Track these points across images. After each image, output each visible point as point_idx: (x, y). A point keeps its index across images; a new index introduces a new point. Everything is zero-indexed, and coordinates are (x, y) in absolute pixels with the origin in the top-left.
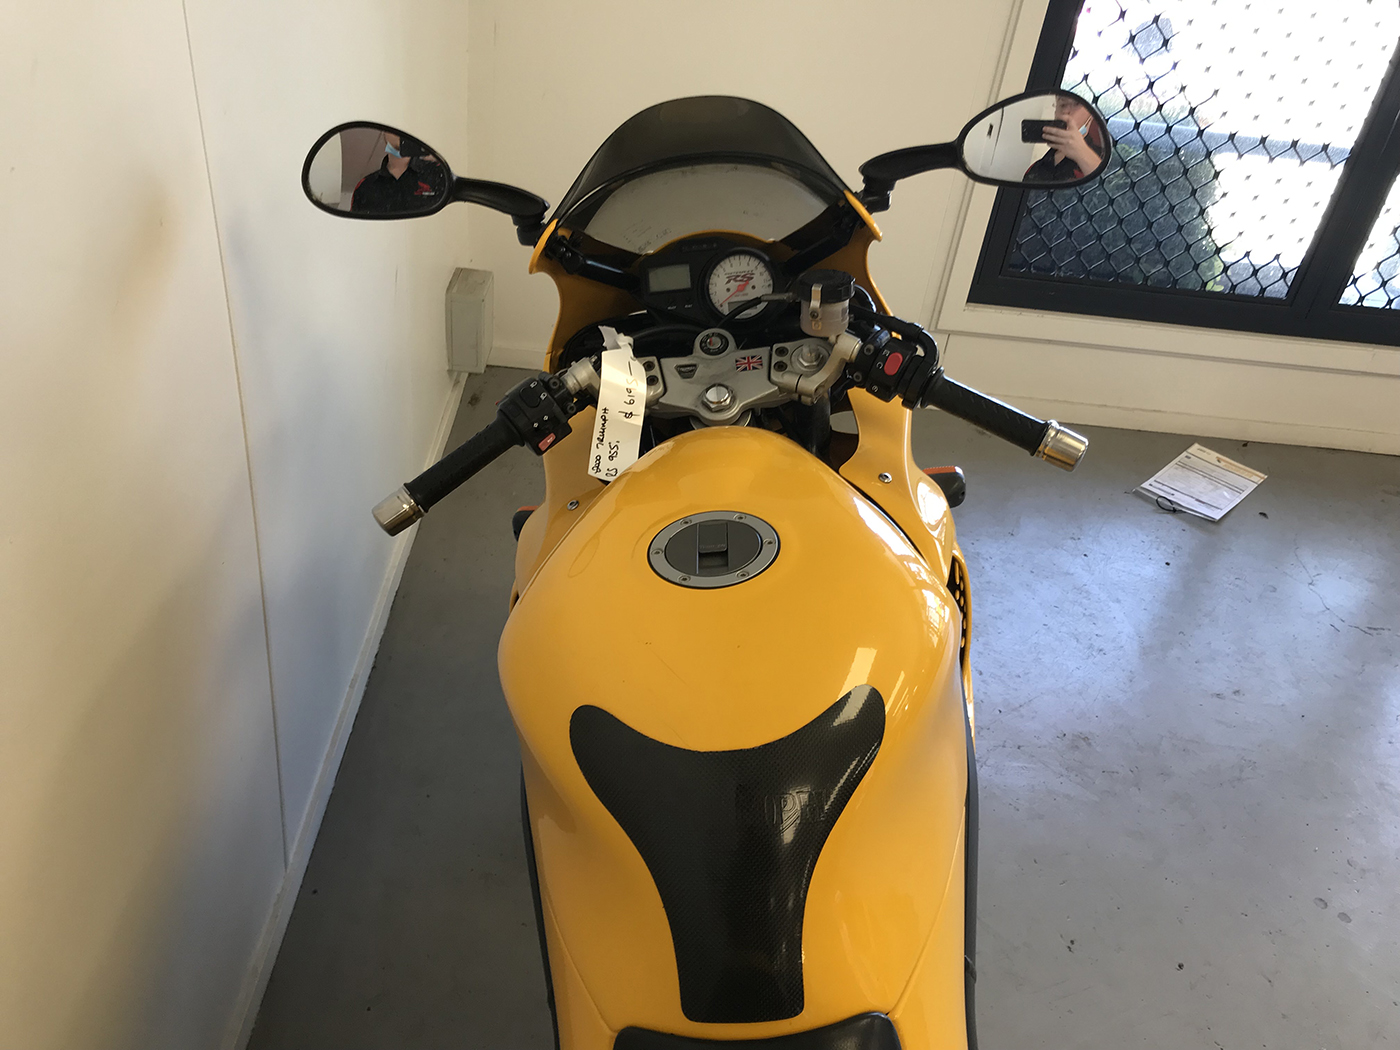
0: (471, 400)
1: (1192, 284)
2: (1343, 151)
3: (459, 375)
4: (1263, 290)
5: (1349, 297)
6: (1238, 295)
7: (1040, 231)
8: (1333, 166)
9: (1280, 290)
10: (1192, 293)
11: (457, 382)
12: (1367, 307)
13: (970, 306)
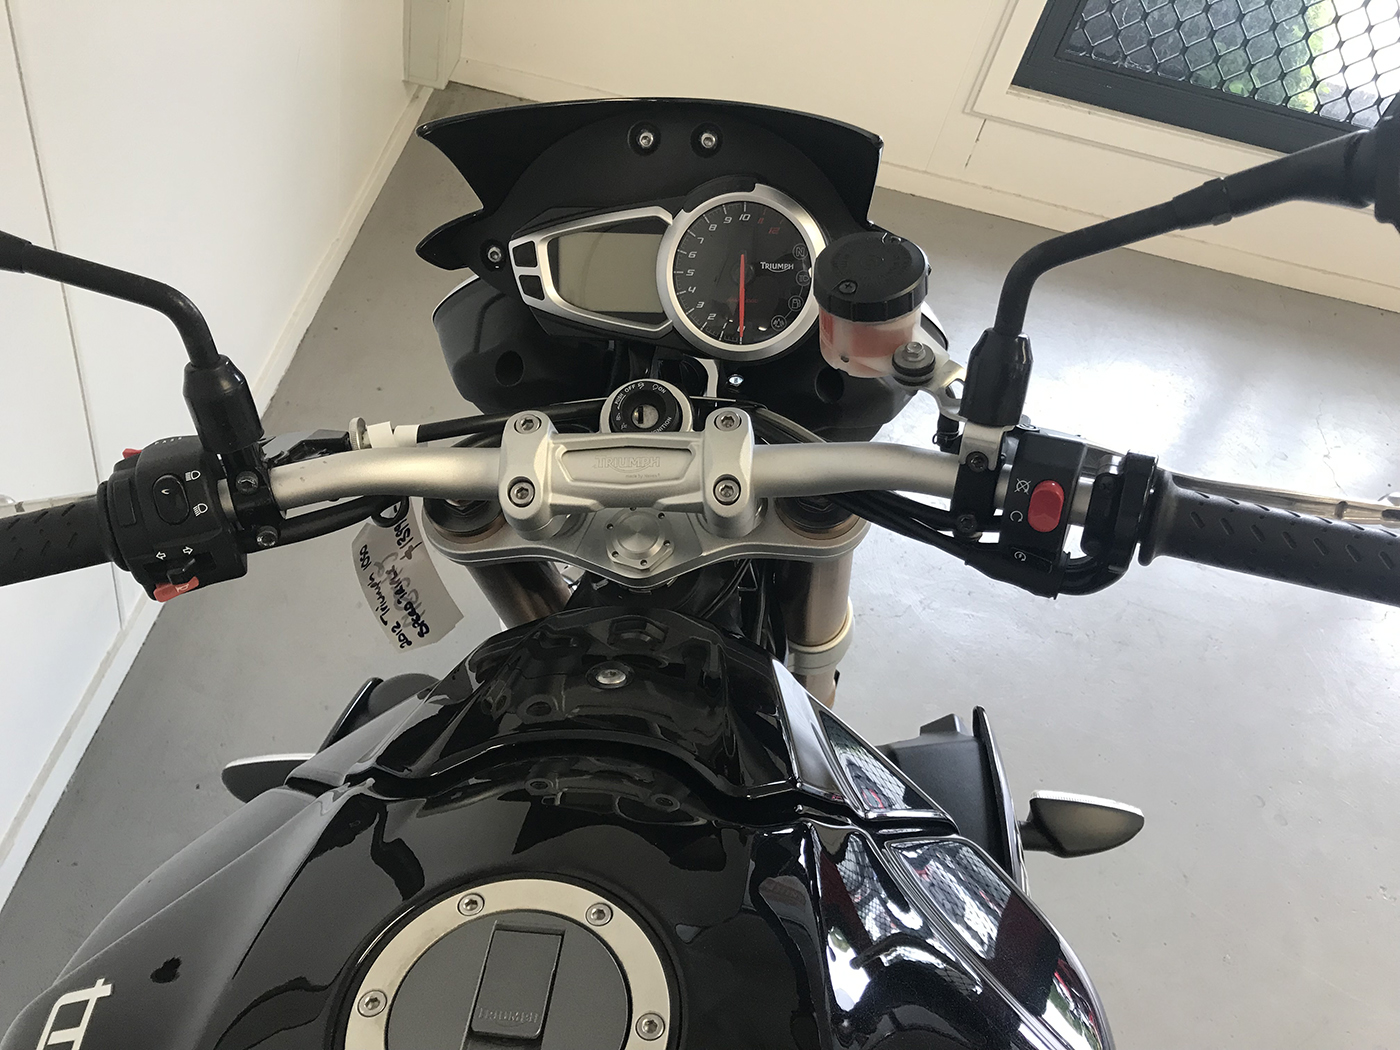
3: (421, 87)
11: (416, 97)
13: (1014, 89)
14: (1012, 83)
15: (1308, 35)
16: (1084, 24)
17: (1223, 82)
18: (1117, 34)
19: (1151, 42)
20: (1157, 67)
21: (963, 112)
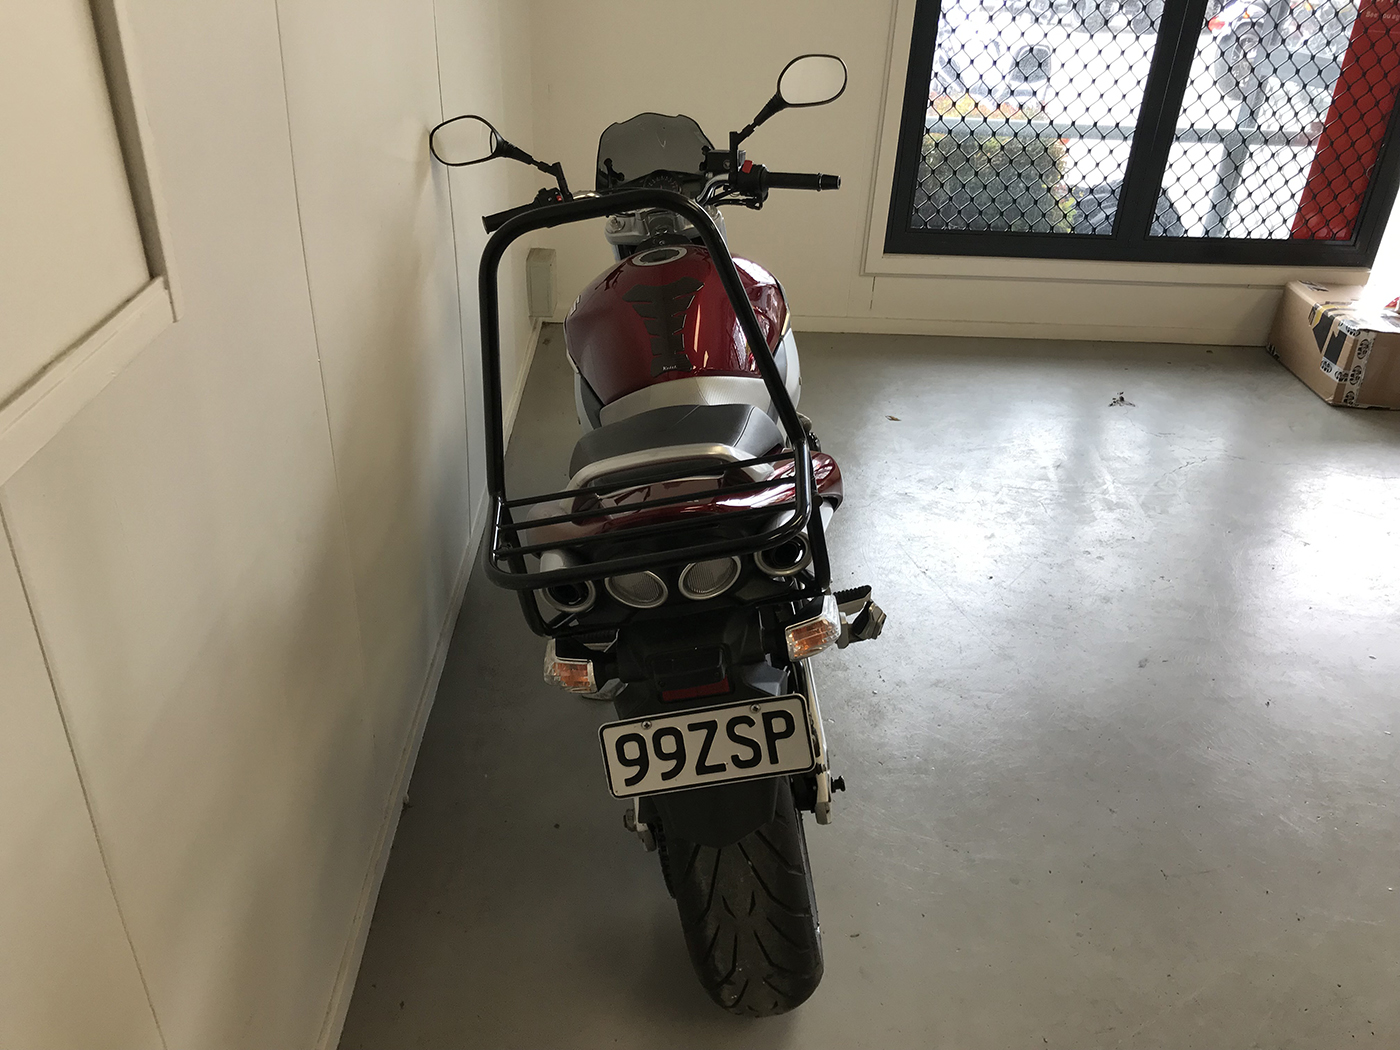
0: (544, 342)
1: (1043, 228)
2: (1131, 128)
3: (536, 322)
4: (1094, 229)
5: (1157, 230)
6: (1078, 234)
7: (929, 198)
8: (1126, 138)
9: (1106, 229)
10: (1044, 235)
11: (535, 328)
12: (1170, 237)
13: (888, 255)
14: (885, 252)
15: (1049, 189)
16: (917, 211)
17: (1010, 227)
18: (938, 211)
19: (959, 212)
20: (968, 225)
21: (860, 276)
